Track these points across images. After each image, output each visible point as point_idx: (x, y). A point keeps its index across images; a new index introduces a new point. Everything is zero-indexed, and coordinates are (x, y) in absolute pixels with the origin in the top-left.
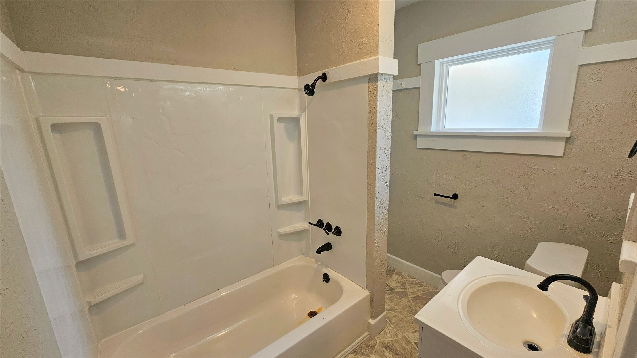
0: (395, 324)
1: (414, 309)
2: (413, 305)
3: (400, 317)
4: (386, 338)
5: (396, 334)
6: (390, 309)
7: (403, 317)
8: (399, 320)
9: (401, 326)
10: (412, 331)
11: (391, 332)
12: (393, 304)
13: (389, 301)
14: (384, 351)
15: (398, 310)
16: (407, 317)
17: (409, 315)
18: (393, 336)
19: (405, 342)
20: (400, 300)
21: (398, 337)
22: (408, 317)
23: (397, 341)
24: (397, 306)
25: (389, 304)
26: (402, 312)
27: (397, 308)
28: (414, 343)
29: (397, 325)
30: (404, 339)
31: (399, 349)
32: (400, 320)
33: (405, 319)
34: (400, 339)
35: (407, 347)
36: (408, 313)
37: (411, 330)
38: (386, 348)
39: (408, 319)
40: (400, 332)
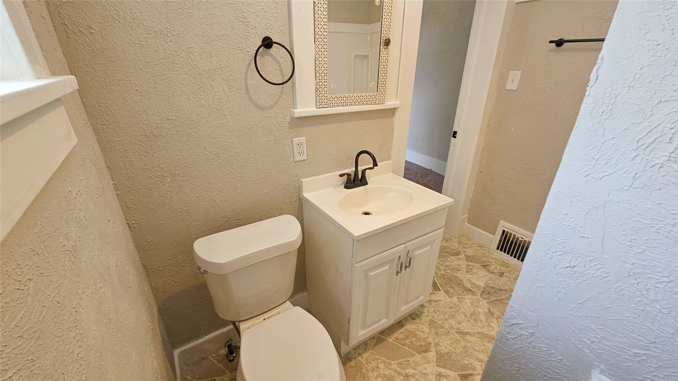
0: (460, 313)
1: (432, 329)
2: (432, 336)
3: (453, 320)
4: (471, 299)
5: (459, 301)
6: (466, 334)
7: (450, 321)
8: (455, 316)
9: (454, 309)
10: (440, 302)
11: (466, 304)
12: (462, 343)
13: (469, 349)
14: (472, 288)
15: (455, 332)
16: (444, 319)
17: (441, 322)
18: (463, 299)
19: (450, 293)
20: (451, 348)
21: (457, 297)
22: (442, 320)
23: (459, 294)
24: (456, 338)
25: (468, 344)
26: (450, 327)
27: (455, 334)
28: (441, 291)
29: (457, 311)
30: (451, 295)
31: (458, 288)
32: (453, 316)
33: (447, 317)
34: (455, 296)
35: (449, 289)
36: (441, 325)
37: (442, 303)
38: (470, 290)
39: (443, 317)
40: (455, 302)
